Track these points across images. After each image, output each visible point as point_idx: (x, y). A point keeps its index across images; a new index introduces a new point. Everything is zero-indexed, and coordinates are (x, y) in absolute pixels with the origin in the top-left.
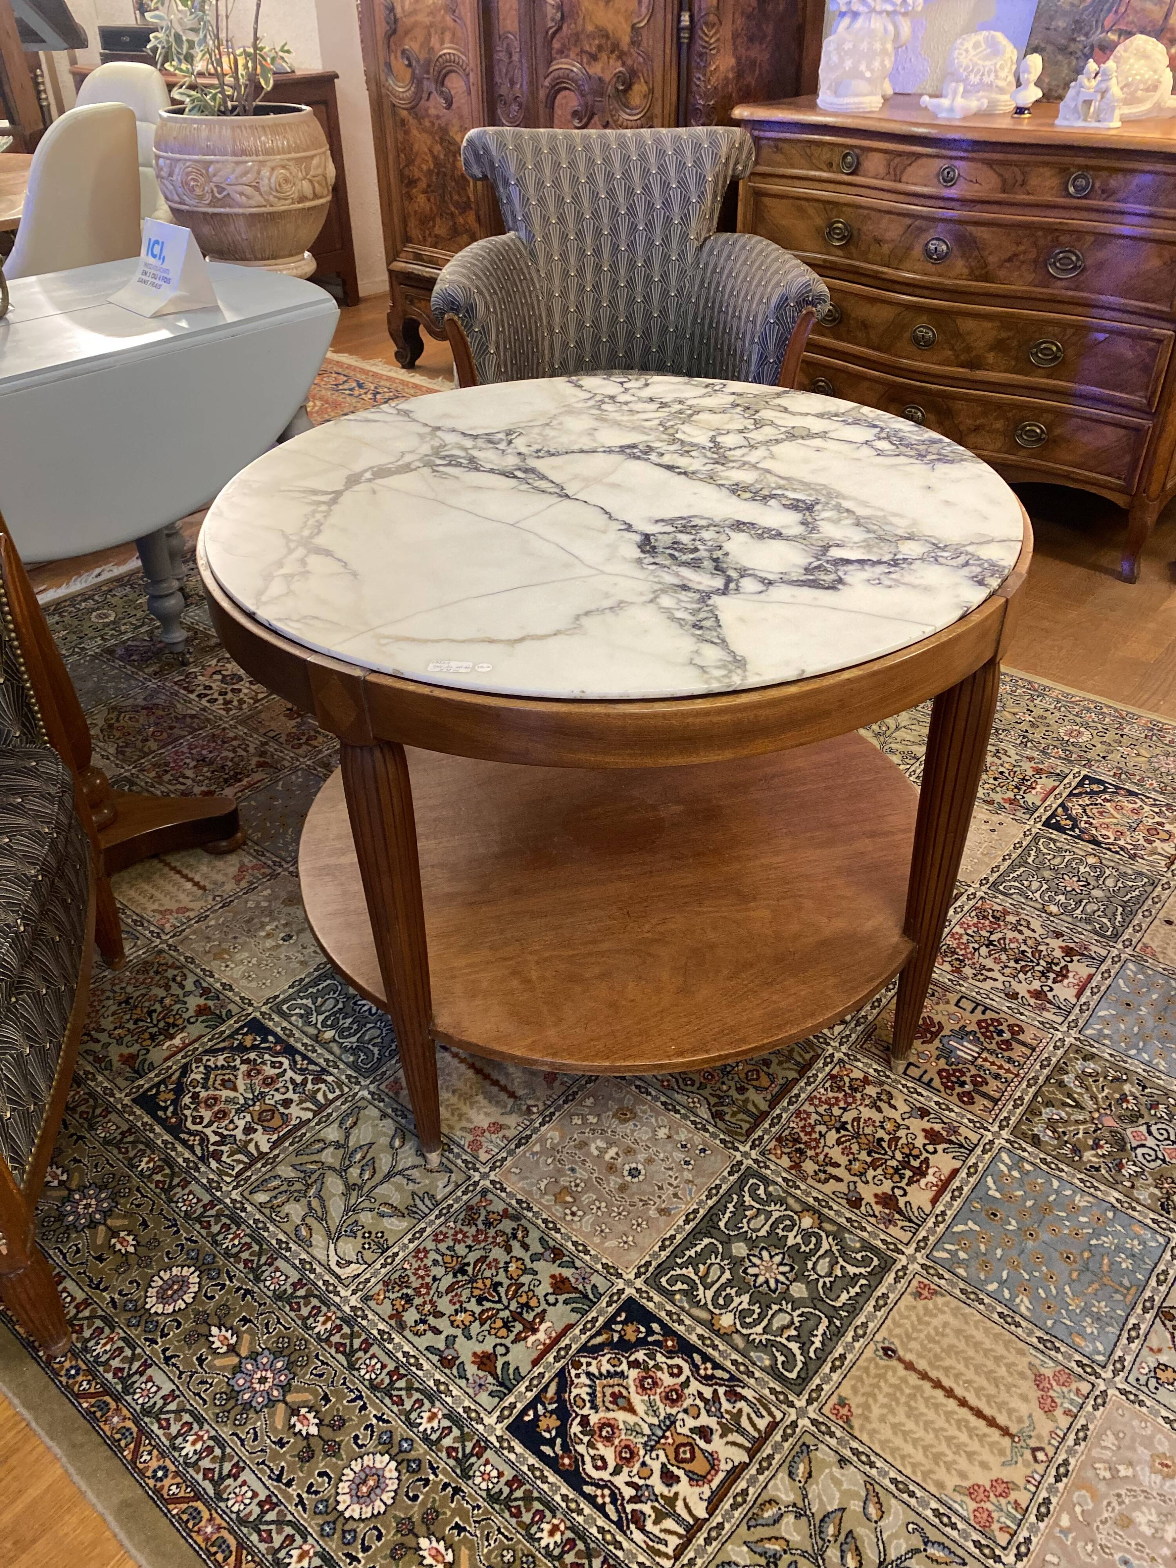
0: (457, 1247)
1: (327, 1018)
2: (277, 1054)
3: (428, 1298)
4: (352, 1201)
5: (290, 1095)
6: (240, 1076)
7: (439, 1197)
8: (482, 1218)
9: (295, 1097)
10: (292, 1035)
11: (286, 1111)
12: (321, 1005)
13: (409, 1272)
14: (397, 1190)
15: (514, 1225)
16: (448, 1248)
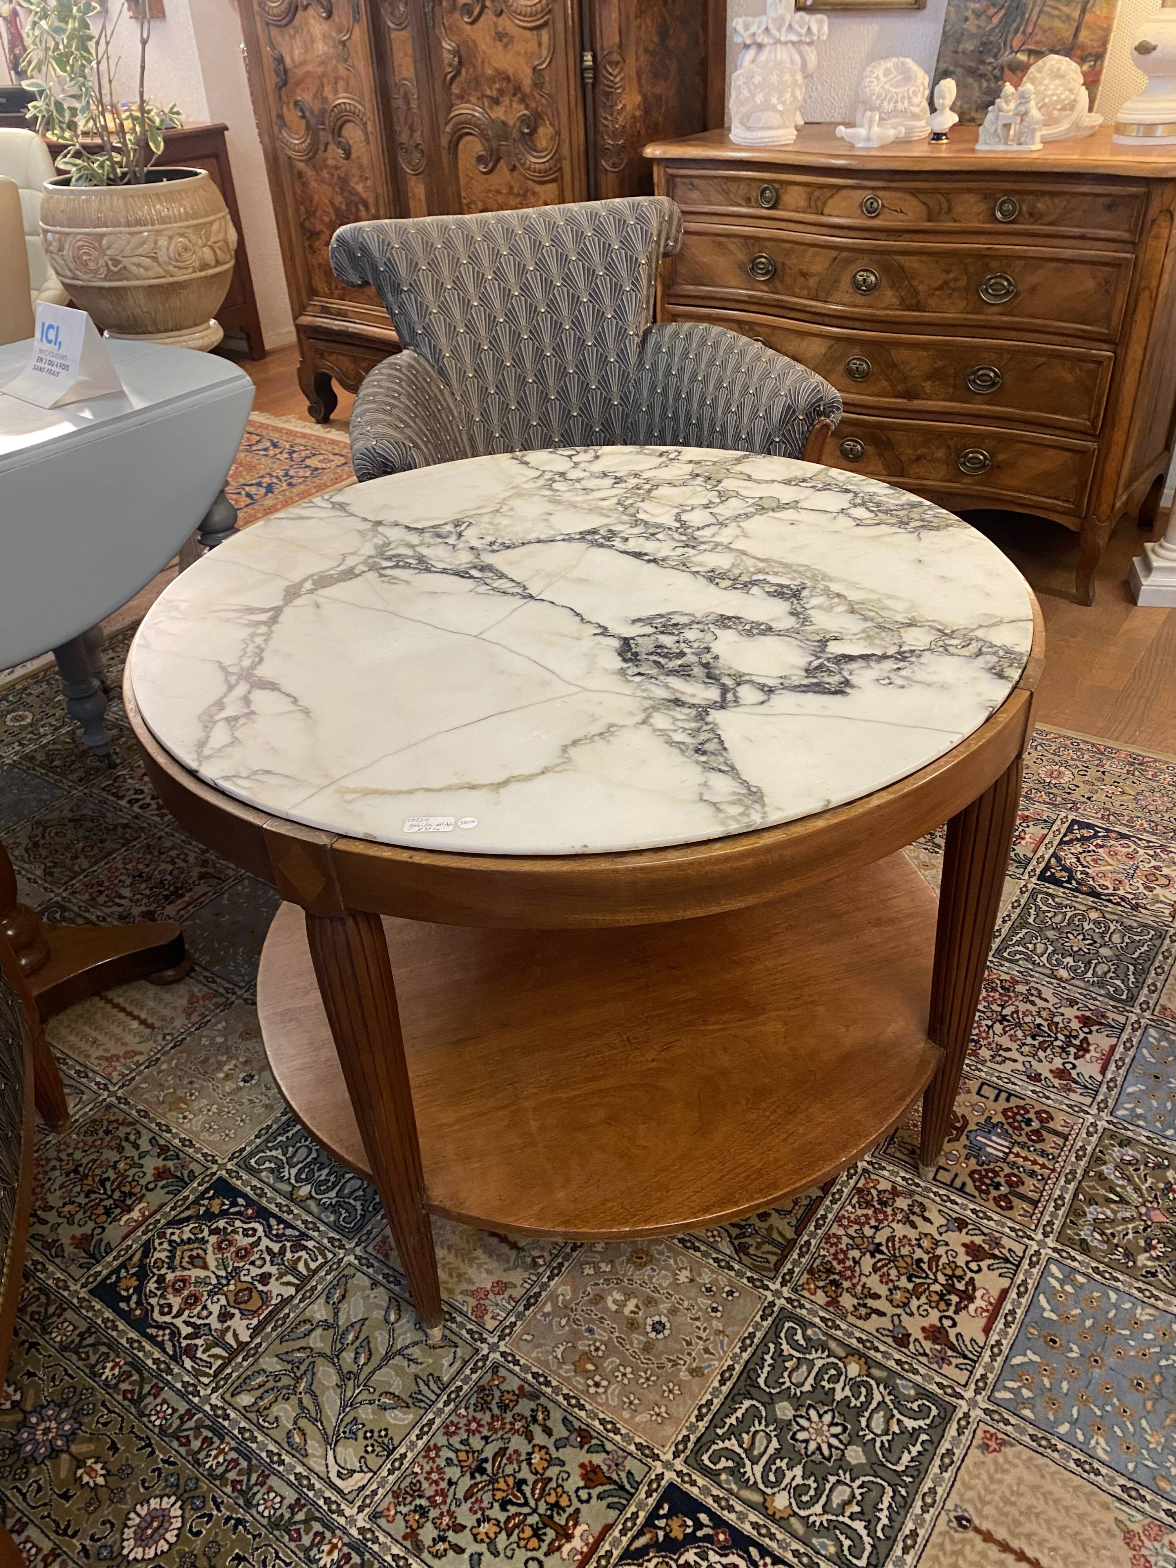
0: (471, 1440)
1: (300, 1171)
2: (249, 1219)
3: (445, 1508)
4: (349, 1394)
5: (268, 1268)
6: (210, 1250)
7: (445, 1379)
8: (496, 1400)
9: (273, 1270)
10: (263, 1195)
11: (265, 1289)
12: (293, 1156)
13: (421, 1478)
14: (397, 1374)
15: (533, 1405)
16: (461, 1442)
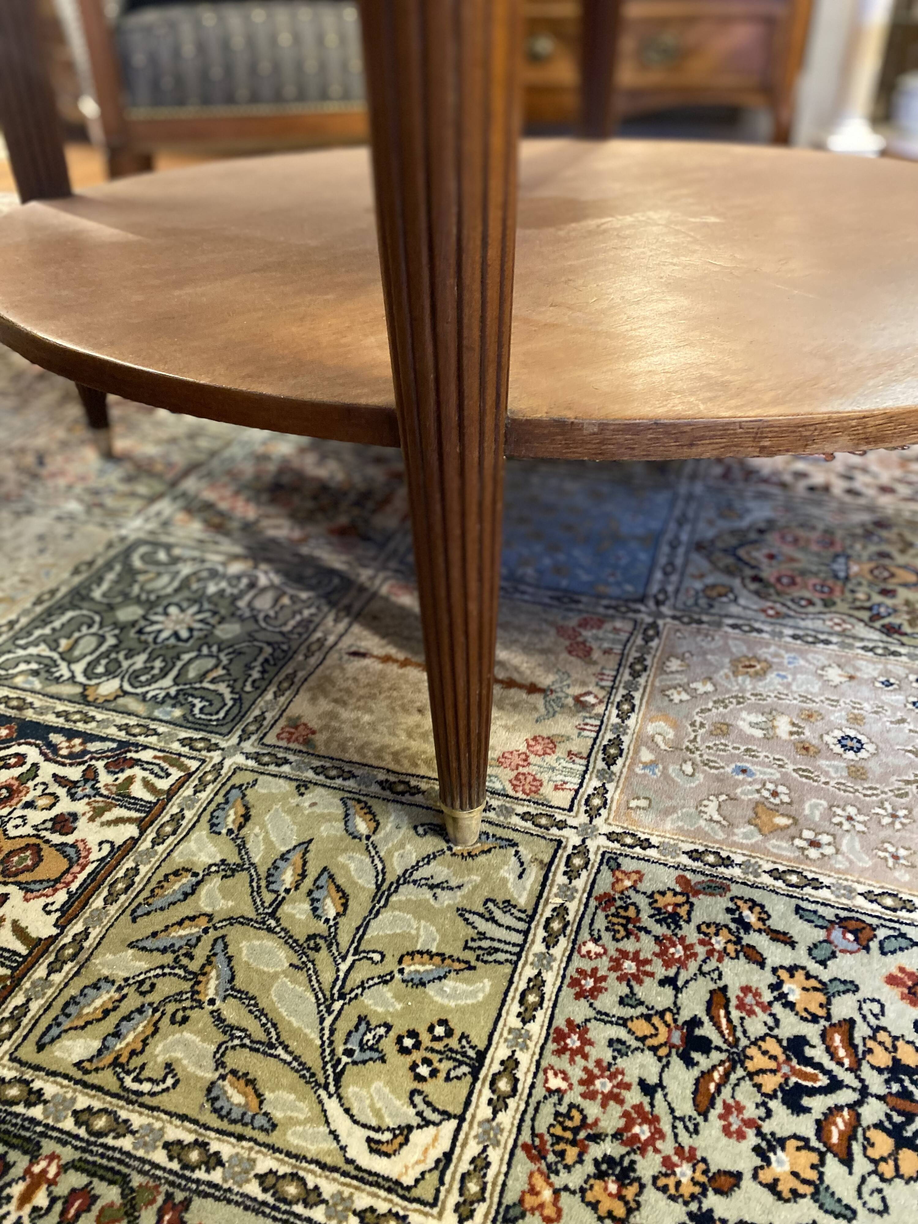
0: (640, 992)
1: (91, 666)
3: (667, 1147)
4: (327, 977)
5: (65, 806)
7: (523, 900)
8: (647, 911)
9: (80, 807)
10: (23, 705)
11: (70, 839)
12: (72, 649)
13: (573, 1096)
14: (419, 918)
15: (724, 902)
16: (622, 1001)
